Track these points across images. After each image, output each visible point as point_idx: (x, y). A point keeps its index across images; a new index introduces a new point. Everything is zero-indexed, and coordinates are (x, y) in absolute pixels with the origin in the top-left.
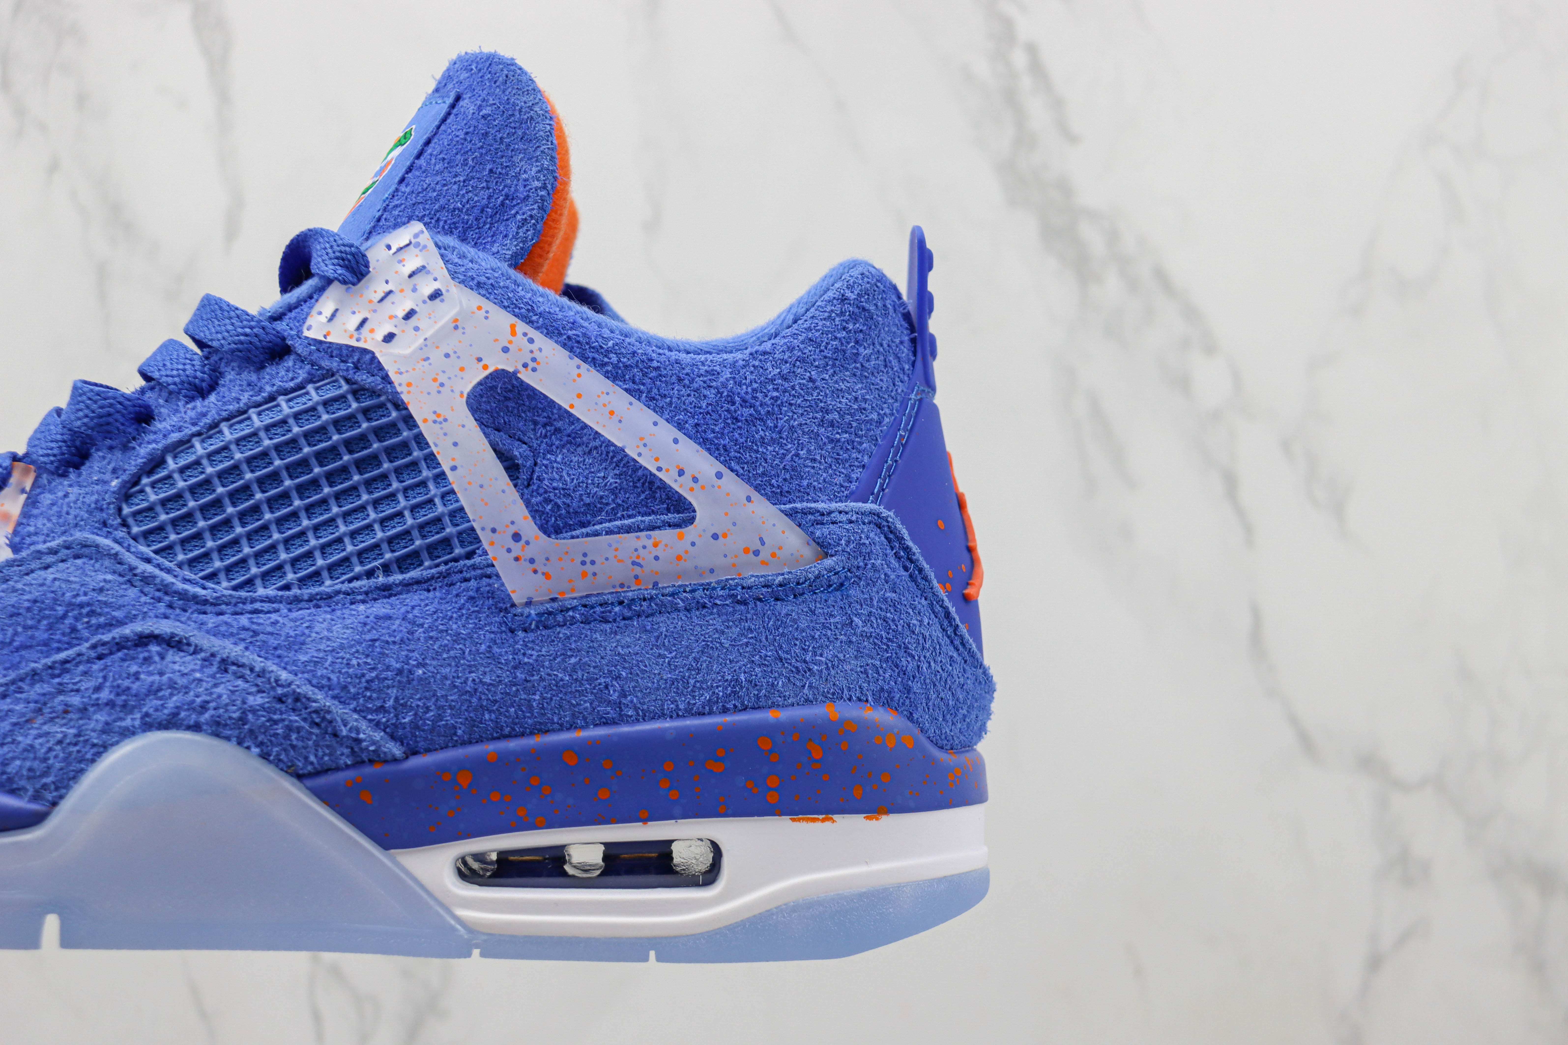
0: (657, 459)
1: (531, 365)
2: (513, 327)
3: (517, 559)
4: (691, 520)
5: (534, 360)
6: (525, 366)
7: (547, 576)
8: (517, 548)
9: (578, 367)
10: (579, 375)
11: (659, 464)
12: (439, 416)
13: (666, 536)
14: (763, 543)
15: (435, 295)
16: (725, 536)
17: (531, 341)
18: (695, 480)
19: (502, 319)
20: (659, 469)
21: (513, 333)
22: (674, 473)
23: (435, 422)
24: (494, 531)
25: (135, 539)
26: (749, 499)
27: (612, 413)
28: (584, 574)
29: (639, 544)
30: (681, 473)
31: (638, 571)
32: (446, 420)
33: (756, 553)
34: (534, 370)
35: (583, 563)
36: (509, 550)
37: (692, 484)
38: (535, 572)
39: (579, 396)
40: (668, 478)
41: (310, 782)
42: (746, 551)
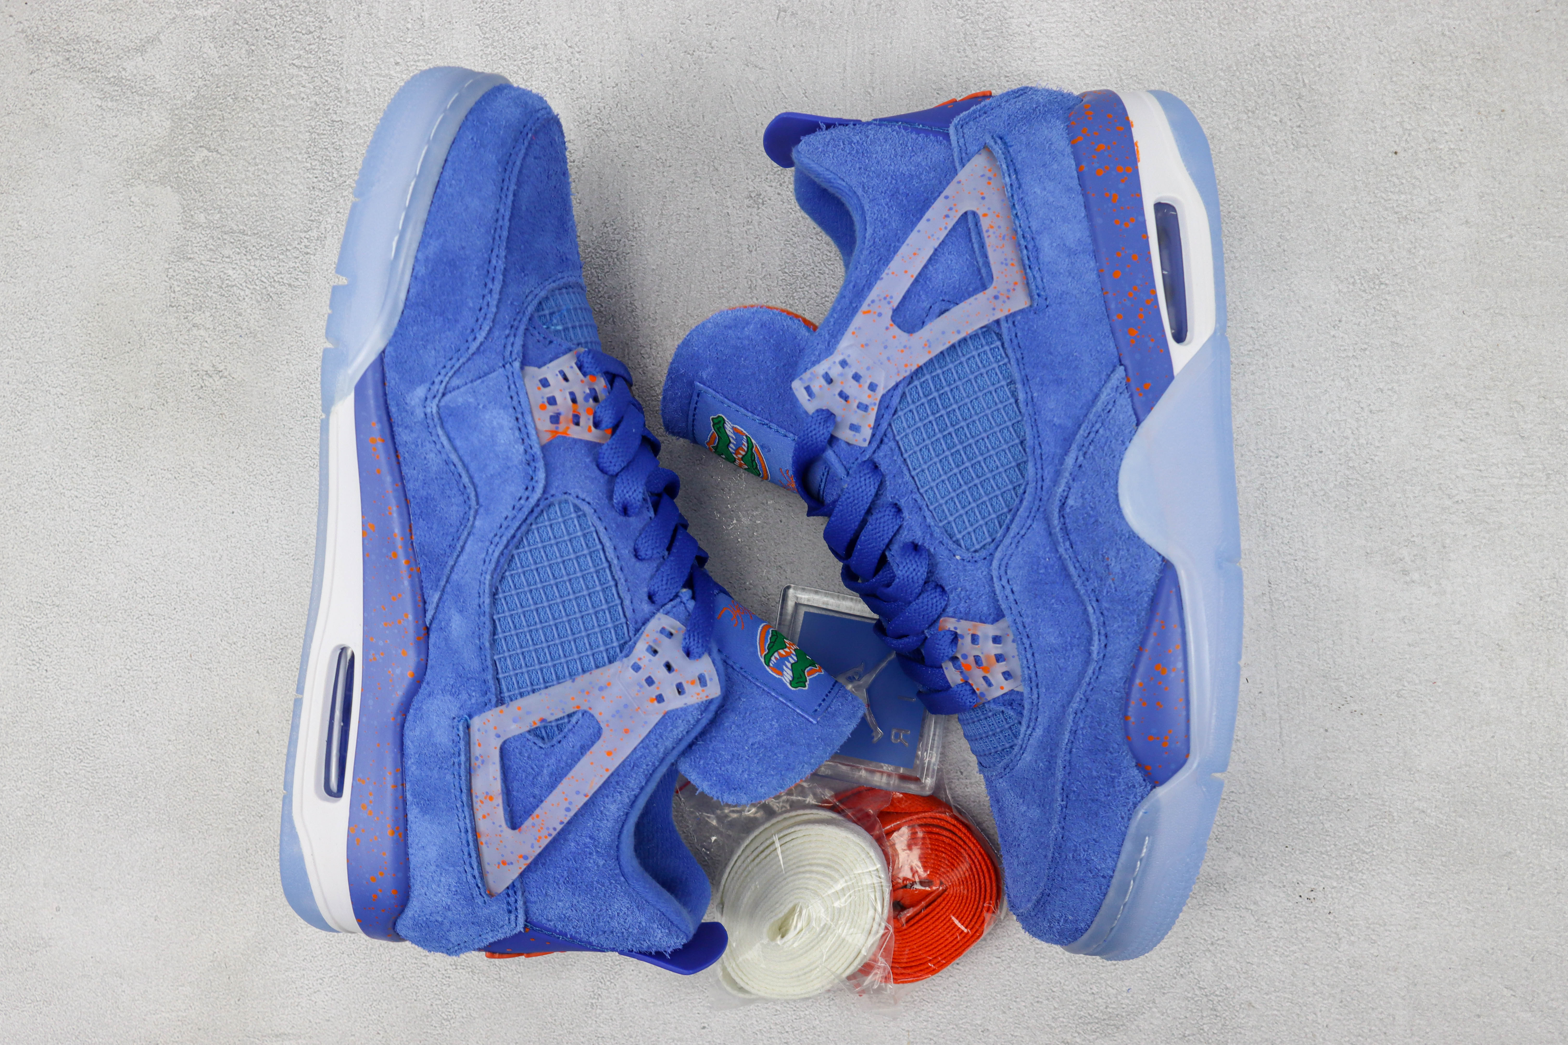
0: (941, 229)
1: (888, 299)
2: (864, 313)
3: (1008, 298)
4: (974, 214)
5: (885, 298)
6: (889, 303)
7: (1015, 284)
8: (1002, 298)
9: (887, 274)
10: (893, 273)
11: (943, 228)
12: (925, 345)
13: (985, 223)
14: (983, 176)
15: (844, 363)
16: (982, 194)
17: (873, 301)
18: (951, 209)
19: (859, 320)
20: (946, 228)
21: (868, 312)
22: (947, 220)
23: (930, 347)
24: (994, 309)
25: (993, 540)
26: (959, 182)
27: (915, 254)
28: (1012, 265)
29: (992, 236)
30: (947, 216)
31: (1006, 238)
32: (928, 341)
33: (990, 179)
34: (891, 297)
35: (1007, 265)
36: (1004, 302)
37: (954, 210)
38: (1014, 290)
39: (906, 272)
40: (951, 223)
41: (1141, 418)
42: (989, 183)
